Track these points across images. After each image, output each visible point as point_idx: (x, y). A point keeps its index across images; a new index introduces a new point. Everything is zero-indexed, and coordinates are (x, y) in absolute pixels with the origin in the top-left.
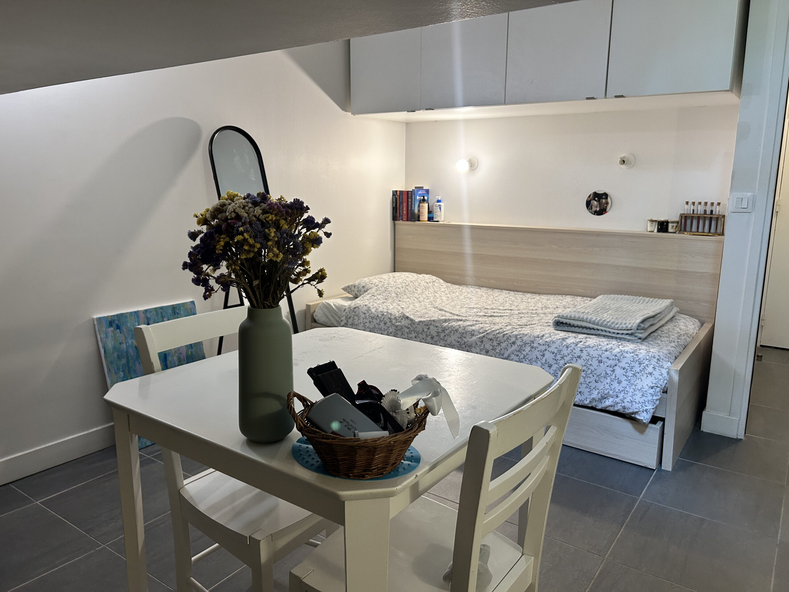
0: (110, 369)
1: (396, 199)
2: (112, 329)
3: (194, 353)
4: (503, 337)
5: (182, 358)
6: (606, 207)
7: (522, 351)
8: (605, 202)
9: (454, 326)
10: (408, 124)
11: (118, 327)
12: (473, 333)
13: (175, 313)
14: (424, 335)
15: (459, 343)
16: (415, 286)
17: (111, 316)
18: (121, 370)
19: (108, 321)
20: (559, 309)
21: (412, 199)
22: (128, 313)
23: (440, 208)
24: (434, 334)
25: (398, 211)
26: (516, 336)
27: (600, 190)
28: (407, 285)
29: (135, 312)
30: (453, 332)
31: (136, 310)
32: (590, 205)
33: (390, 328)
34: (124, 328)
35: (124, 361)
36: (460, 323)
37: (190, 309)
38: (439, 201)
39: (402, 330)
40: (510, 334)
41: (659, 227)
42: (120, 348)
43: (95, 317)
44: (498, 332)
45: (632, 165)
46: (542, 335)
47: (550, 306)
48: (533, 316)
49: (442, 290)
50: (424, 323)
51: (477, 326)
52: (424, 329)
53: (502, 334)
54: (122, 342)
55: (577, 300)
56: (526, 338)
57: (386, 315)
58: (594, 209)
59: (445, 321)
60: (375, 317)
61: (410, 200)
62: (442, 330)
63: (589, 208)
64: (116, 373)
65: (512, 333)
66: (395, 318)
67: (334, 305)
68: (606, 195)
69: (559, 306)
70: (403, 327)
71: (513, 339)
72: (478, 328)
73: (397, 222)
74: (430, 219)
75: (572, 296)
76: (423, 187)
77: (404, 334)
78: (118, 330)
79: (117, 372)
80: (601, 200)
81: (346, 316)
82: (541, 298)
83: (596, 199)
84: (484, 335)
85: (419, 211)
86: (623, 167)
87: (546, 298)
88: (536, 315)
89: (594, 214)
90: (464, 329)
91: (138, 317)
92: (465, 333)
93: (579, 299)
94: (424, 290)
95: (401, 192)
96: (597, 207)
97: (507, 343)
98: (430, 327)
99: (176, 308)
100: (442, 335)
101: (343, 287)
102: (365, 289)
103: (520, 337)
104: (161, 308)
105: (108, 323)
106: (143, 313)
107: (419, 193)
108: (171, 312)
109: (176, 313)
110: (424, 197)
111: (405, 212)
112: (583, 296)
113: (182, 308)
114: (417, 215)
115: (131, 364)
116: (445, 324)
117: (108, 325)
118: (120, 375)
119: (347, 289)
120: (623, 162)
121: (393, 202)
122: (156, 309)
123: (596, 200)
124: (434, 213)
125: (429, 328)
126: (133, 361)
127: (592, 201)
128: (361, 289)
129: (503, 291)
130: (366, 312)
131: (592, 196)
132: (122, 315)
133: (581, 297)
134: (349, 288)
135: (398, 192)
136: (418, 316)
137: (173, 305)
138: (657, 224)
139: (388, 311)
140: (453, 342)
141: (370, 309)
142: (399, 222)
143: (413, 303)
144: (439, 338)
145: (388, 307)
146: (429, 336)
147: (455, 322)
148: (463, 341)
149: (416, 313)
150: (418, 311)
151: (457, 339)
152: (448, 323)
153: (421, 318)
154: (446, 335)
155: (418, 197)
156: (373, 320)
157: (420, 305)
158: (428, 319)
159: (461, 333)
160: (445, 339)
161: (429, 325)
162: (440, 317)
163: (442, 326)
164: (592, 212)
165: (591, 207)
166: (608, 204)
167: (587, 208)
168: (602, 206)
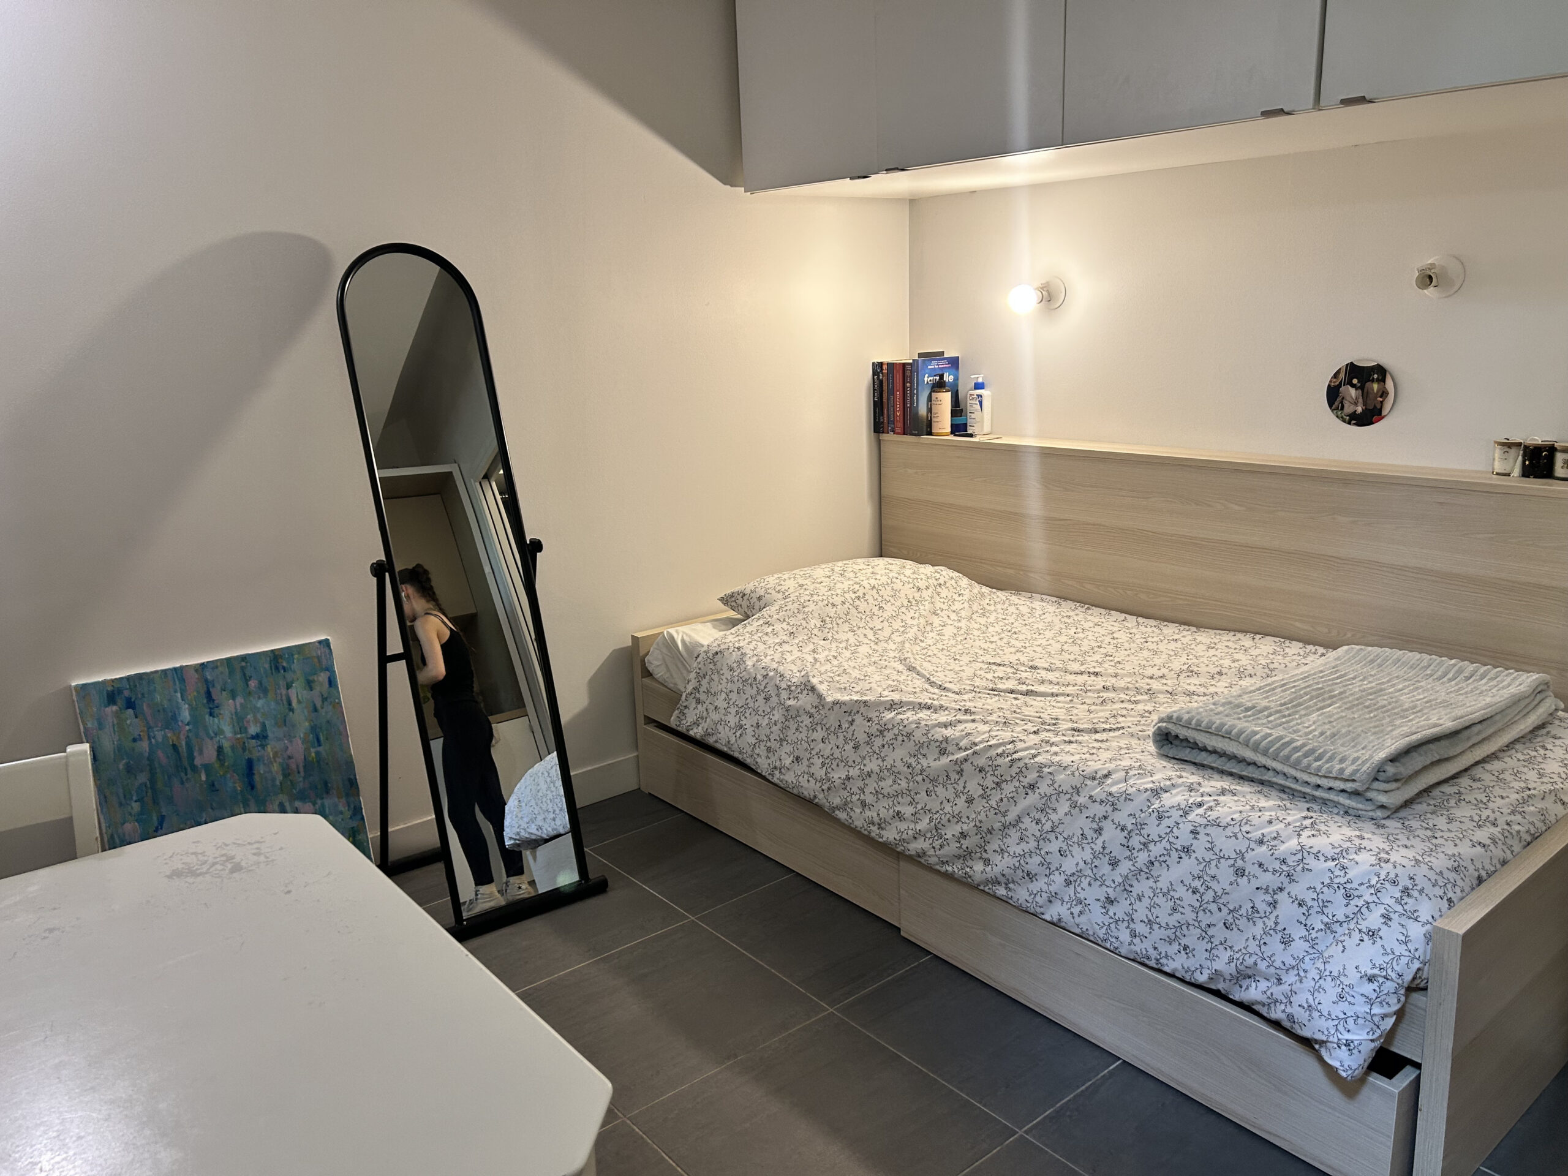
0: (105, 797)
1: (881, 382)
2: (115, 708)
3: (324, 754)
4: (1010, 767)
5: (294, 766)
6: (1382, 402)
7: (1050, 811)
8: (1378, 391)
9: (906, 722)
10: (914, 203)
11: (130, 704)
12: (944, 745)
13: (277, 668)
14: (841, 738)
15: (910, 770)
16: (880, 599)
17: (113, 681)
18: (135, 798)
19: (105, 692)
20: (1224, 676)
21: (911, 382)
22: (156, 672)
23: (981, 403)
24: (862, 738)
25: (885, 411)
26: (1041, 766)
27: (1366, 358)
28: (858, 598)
29: (175, 669)
30: (900, 738)
31: (178, 665)
32: (1339, 399)
33: (775, 712)
34: (145, 708)
35: (143, 778)
36: (924, 714)
37: (318, 658)
38: (979, 386)
39: (798, 718)
40: (1027, 761)
41: (1527, 463)
42: (133, 749)
43: (73, 684)
44: (1000, 751)
45: (1456, 288)
46: (1105, 772)
47: (1203, 669)
48: (1139, 698)
49: (957, 606)
50: (843, 706)
51: (960, 727)
52: (843, 721)
53: (1010, 758)
54: (140, 735)
55: (1287, 650)
56: (1063, 776)
57: (772, 678)
58: (1349, 409)
59: (892, 706)
60: (749, 682)
61: (908, 385)
62: (877, 730)
63: (1334, 407)
64: (121, 804)
65: (1034, 756)
66: (789, 686)
67: (683, 641)
68: (1380, 372)
69: (1224, 671)
70: (801, 712)
71: (1032, 776)
72: (957, 734)
73: (884, 437)
74: (959, 429)
75: (1277, 639)
76: (942, 353)
77: (801, 729)
78: (130, 711)
79: (123, 801)
80: (1368, 384)
81: (698, 671)
82: (1195, 640)
83: (1355, 381)
84: (967, 755)
85: (930, 410)
86: (1430, 292)
87: (1208, 641)
88: (1146, 697)
89: (1349, 423)
90: (926, 734)
91: (182, 680)
92: (925, 744)
93: (1295, 648)
94: (903, 610)
95: (891, 365)
96: (1356, 404)
97: (1017, 784)
98: (854, 717)
99: (281, 657)
100: (878, 742)
101: (722, 595)
102: (762, 603)
103: (1050, 773)
104: (244, 658)
105: (105, 696)
106: (196, 671)
107: (929, 367)
108: (267, 666)
109: (281, 668)
110: (941, 376)
111: (898, 414)
112: (1307, 642)
113: (296, 656)
114: (925, 424)
115: (160, 785)
116: (889, 715)
117: (106, 702)
118: (132, 808)
119: (729, 600)
120: (1427, 279)
121: (874, 390)
122: (229, 660)
123: (1353, 386)
124: (969, 414)
125: (853, 720)
126: (166, 777)
127: (1342, 389)
128: (754, 603)
129: (1113, 612)
130: (735, 665)
131: (1342, 375)
132: (140, 676)
133: (1301, 645)
134: (733, 599)
135: (885, 367)
136: (838, 686)
137: (272, 651)
138: (1521, 452)
139: (781, 669)
140: (899, 764)
141: (744, 659)
142: (887, 437)
143: (858, 644)
144: (870, 751)
145: (784, 656)
146: (850, 742)
147: (914, 713)
148: (920, 766)
149: (838, 678)
150: (848, 671)
151: (907, 759)
152: (896, 712)
153: (842, 693)
154: (885, 743)
155: (928, 377)
156: (745, 688)
157: (871, 652)
158: (855, 697)
159: (917, 742)
160: (882, 754)
161: (852, 714)
162: (885, 693)
163: (881, 720)
164: (1342, 417)
165: (1342, 403)
166: (1387, 396)
167: (1330, 406)
168: (1369, 402)
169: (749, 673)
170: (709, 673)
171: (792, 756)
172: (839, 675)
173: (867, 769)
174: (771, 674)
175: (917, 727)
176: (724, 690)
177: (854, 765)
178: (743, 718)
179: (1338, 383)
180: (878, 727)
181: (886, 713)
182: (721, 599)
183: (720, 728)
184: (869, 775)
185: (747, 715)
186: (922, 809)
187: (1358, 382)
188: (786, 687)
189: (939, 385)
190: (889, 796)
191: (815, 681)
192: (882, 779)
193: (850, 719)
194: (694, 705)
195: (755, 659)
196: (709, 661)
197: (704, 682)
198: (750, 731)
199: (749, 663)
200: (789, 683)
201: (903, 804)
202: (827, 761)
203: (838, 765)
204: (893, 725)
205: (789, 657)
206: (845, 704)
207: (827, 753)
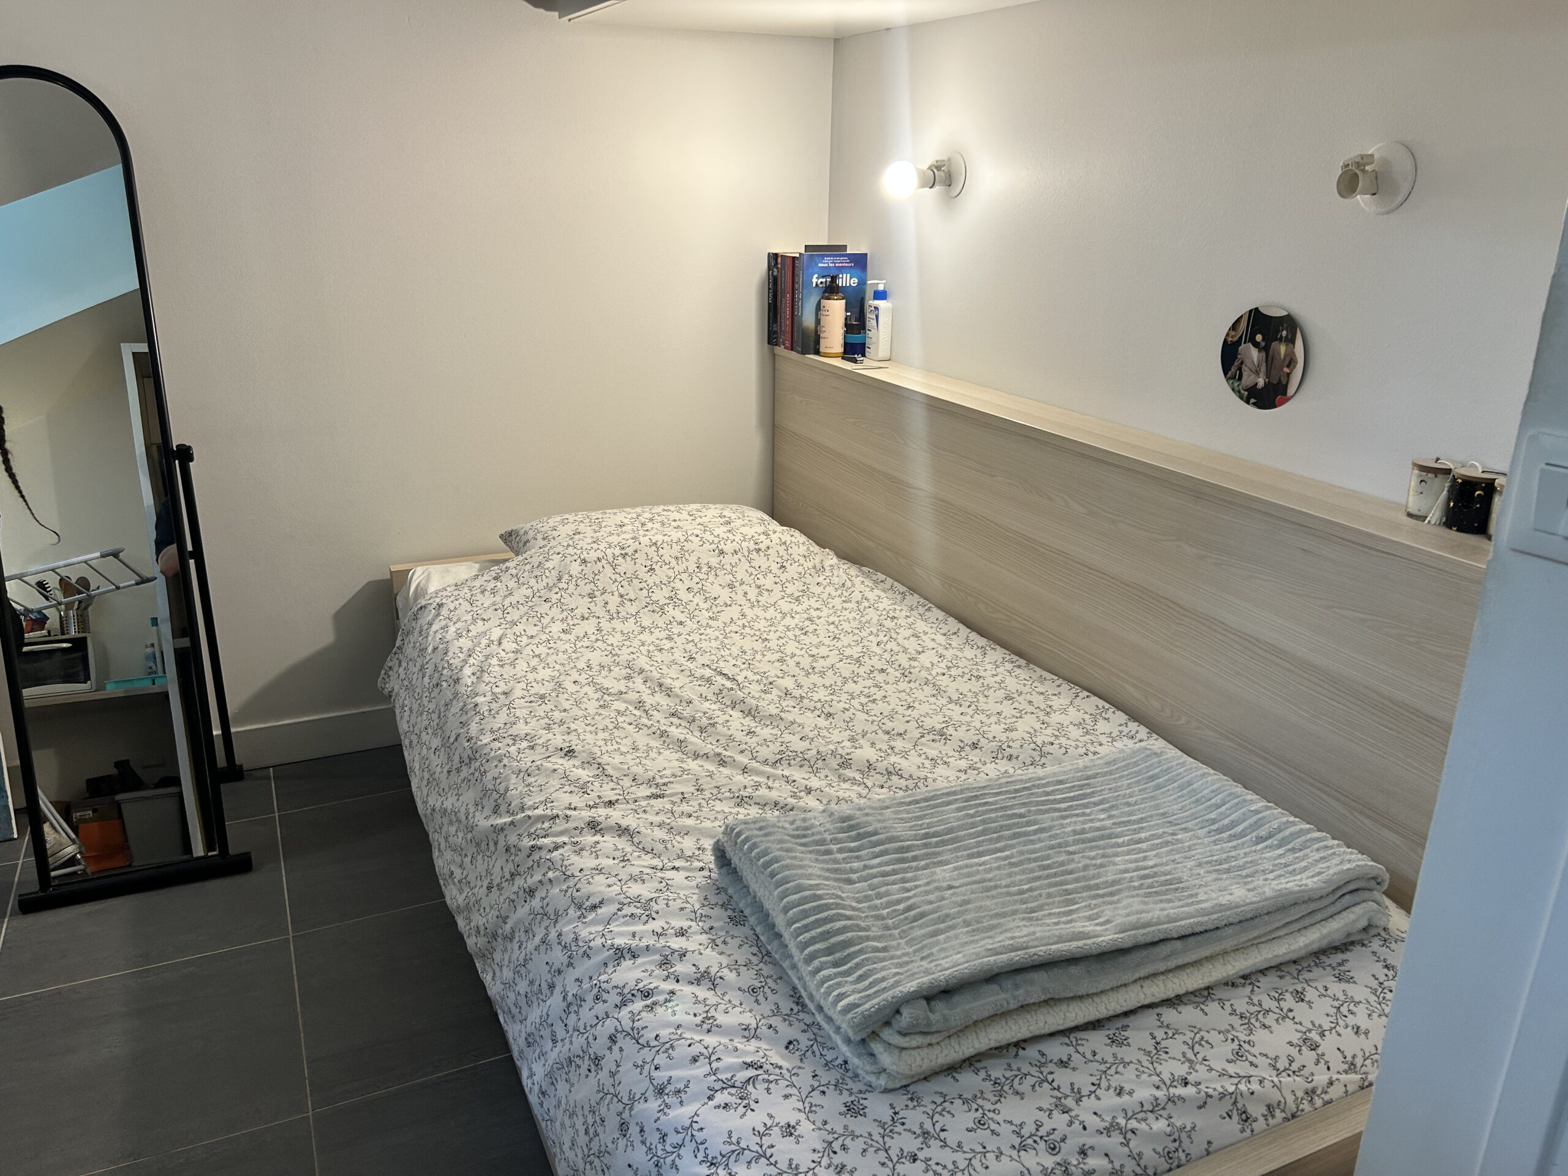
1: (775, 279)
6: (1288, 375)
8: (1285, 356)
10: (838, 43)
12: (500, 800)
21: (800, 283)
23: (877, 318)
25: (777, 318)
26: (548, 868)
32: (1236, 364)
38: (879, 295)
41: (1452, 504)
44: (534, 827)
45: (1401, 198)
46: (601, 899)
53: (535, 842)
55: (1098, 725)
56: (557, 890)
57: (438, 654)
58: (1248, 380)
61: (797, 287)
62: (469, 755)
63: (1230, 374)
65: (557, 848)
66: (444, 669)
68: (1289, 327)
71: (538, 878)
72: (519, 789)
73: (776, 350)
74: (854, 349)
76: (843, 248)
80: (1274, 345)
82: (1004, 681)
85: (818, 322)
86: (1355, 202)
87: (1016, 687)
89: (1248, 402)
95: (784, 259)
96: (1257, 373)
101: (505, 531)
107: (820, 265)
110: (834, 279)
111: (788, 323)
119: (506, 538)
120: (1352, 180)
121: (769, 289)
123: (1256, 345)
124: (869, 331)
127: (1242, 347)
131: (1243, 325)
134: (510, 537)
135: (778, 260)
138: (1447, 485)
142: (780, 350)
144: (456, 781)
151: (471, 806)
154: (467, 776)
155: (817, 278)
156: (418, 658)
160: (460, 791)
164: (1239, 392)
165: (1240, 369)
166: (1295, 367)
167: (1225, 373)
168: (1273, 372)
169: (428, 642)
170: (411, 632)
175: (496, 766)
176: (408, 656)
178: (407, 697)
179: (1236, 339)
180: (471, 752)
182: (501, 536)
185: (410, 694)
187: (1263, 340)
188: (441, 670)
189: (831, 290)
190: (451, 848)
191: (468, 670)
195: (444, 623)
198: (408, 714)
199: (436, 628)
200: (446, 665)
201: (457, 864)
204: (481, 756)
205: (477, 628)
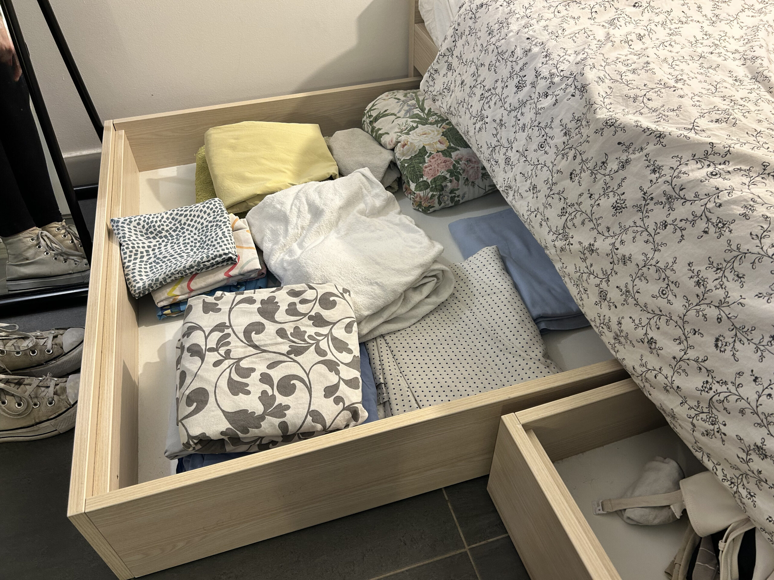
9: (724, 197)
14: (600, 183)
30: (702, 224)
39: (547, 130)
50: (620, 133)
52: (611, 157)
57: (534, 57)
59: (708, 154)
60: (505, 56)
62: (665, 193)
66: (552, 75)
77: (547, 148)
81: (456, 28)
98: (633, 156)
100: (659, 214)
116: (696, 172)
125: (627, 161)
130: (497, 27)
136: (626, 90)
139: (551, 44)
140: (681, 269)
141: (509, 21)
143: (684, 20)
144: (639, 223)
145: (565, 25)
146: (611, 194)
147: (746, 180)
148: (721, 293)
149: (630, 76)
150: (651, 66)
151: (703, 268)
152: (711, 169)
153: (627, 106)
154: (669, 221)
156: (498, 64)
157: (699, 36)
158: (646, 122)
159: (734, 247)
160: (658, 238)
161: (631, 150)
162: (703, 123)
163: (678, 177)
169: (508, 43)
170: (467, 33)
171: (529, 181)
172: (634, 71)
173: (623, 250)
174: (535, 50)
175: (745, 215)
176: (475, 60)
177: (606, 234)
178: (486, 107)
180: (667, 188)
181: (692, 165)
183: (462, 110)
184: (625, 260)
185: (492, 103)
186: (696, 361)
188: (548, 76)
190: (645, 308)
191: (591, 75)
192: (643, 277)
193: (624, 157)
194: (443, 71)
195: (523, 22)
196: (470, 15)
197: (460, 43)
198: (491, 126)
199: (514, 27)
200: (554, 71)
201: (665, 334)
202: (569, 210)
203: (583, 223)
204: (697, 196)
205: (571, 27)
206: (624, 129)
207: (572, 198)
